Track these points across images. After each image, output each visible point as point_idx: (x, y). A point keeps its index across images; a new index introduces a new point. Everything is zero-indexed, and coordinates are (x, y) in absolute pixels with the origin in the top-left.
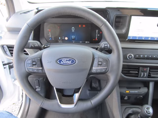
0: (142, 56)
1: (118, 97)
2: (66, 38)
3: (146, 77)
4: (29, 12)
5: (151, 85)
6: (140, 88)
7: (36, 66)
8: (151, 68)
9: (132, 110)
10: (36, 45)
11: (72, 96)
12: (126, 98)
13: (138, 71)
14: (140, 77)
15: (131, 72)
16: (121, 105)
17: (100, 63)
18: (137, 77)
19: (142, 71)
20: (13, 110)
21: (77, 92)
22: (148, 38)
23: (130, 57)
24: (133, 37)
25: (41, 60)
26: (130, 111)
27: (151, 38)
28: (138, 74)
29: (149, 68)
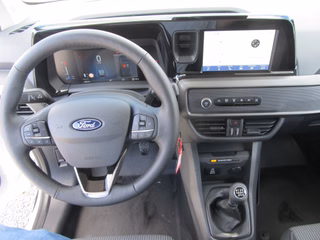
0: (226, 101)
1: (196, 171)
2: (91, 75)
3: (239, 136)
4: (26, 28)
5: (256, 147)
6: (236, 153)
7: (39, 134)
8: (247, 119)
9: (221, 191)
10: (40, 96)
11: (104, 178)
12: (212, 172)
13: (225, 127)
14: (230, 136)
15: (212, 128)
16: (203, 185)
17: (142, 124)
18: (224, 135)
19: (231, 127)
20: (26, 205)
21: (111, 172)
22: (238, 67)
23: (206, 103)
24: (211, 67)
25: (46, 125)
26: (219, 194)
27: (244, 67)
28: (225, 131)
29: (242, 121)
